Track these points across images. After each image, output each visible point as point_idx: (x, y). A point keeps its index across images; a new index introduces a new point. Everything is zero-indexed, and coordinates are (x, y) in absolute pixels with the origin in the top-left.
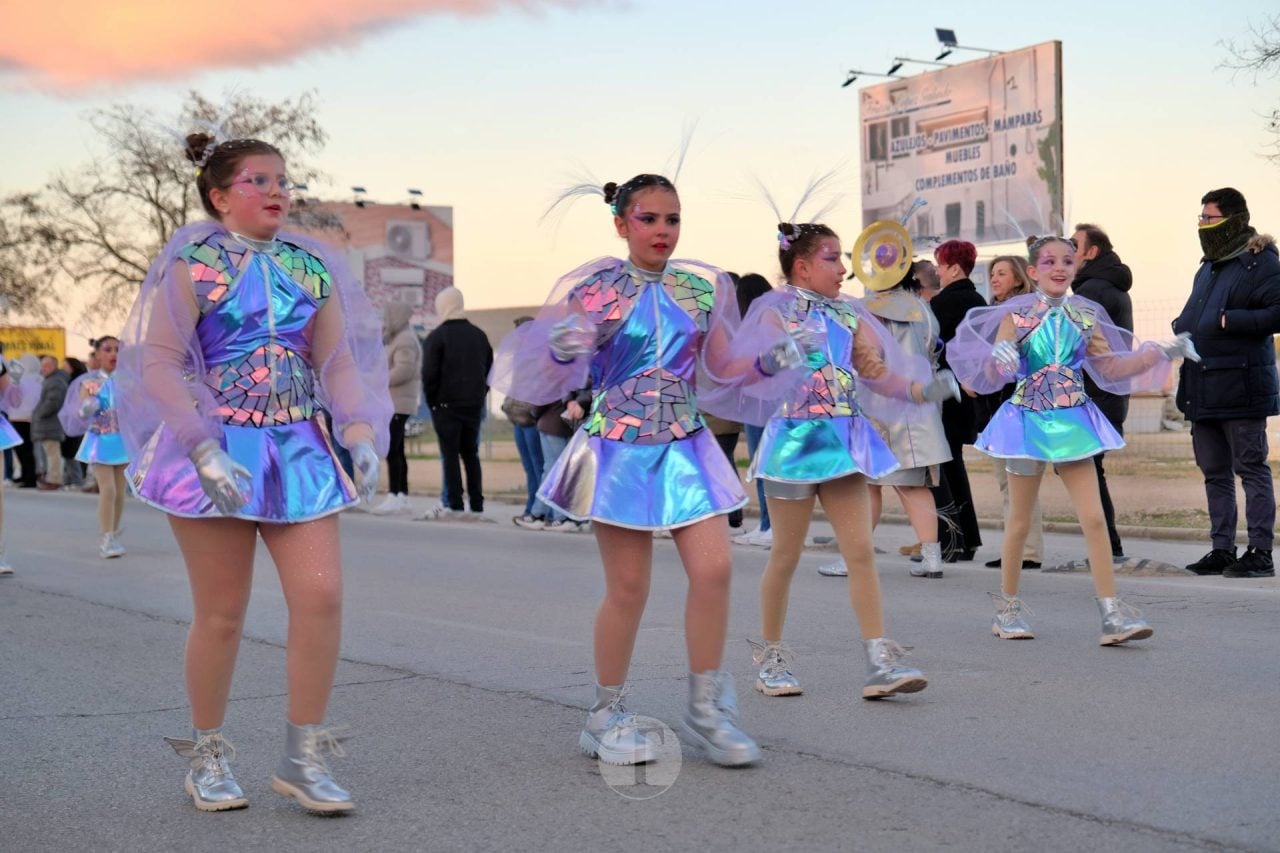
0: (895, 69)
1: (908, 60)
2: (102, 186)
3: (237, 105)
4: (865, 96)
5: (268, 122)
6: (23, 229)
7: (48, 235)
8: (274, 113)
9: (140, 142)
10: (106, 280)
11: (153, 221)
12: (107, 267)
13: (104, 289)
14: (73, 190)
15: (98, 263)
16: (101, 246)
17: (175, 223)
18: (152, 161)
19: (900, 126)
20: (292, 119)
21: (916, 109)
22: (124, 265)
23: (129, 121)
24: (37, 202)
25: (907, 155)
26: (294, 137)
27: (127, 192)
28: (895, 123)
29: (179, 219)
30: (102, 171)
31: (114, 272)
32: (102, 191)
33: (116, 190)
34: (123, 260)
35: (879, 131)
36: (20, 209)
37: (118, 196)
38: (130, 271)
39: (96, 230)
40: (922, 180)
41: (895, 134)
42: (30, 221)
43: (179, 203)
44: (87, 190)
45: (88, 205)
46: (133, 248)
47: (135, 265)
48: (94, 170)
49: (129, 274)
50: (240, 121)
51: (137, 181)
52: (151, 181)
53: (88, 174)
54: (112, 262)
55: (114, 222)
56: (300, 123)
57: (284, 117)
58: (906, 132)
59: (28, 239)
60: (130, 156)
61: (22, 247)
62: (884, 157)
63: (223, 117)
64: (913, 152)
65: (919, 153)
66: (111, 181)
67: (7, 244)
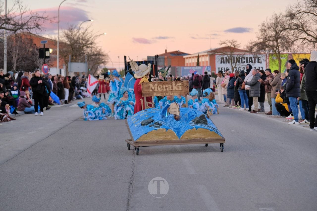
2: (301, 11)
6: (289, 24)
10: (302, 41)
12: (303, 38)
13: (302, 43)
22: (308, 36)
27: (309, 13)
30: (301, 7)
31: (305, 39)
32: (301, 12)
33: (305, 12)
34: (308, 35)
36: (289, 18)
37: (306, 14)
38: (310, 38)
42: (292, 22)
46: (311, 31)
47: (312, 36)
48: (299, 6)
49: (310, 39)
51: (312, 8)
53: (296, 7)
55: (306, 22)
59: (291, 28)
66: (303, 9)
67: (284, 29)
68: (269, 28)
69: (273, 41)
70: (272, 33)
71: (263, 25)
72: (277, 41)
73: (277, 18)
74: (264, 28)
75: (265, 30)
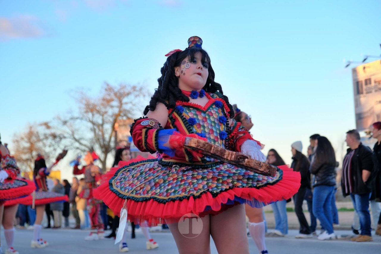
0: (365, 60)
1: (370, 56)
2: (73, 117)
3: (121, 85)
4: (354, 71)
5: (132, 91)
6: (45, 135)
7: (54, 136)
8: (134, 88)
9: (86, 101)
11: (91, 130)
14: (63, 119)
15: (72, 144)
16: (73, 139)
17: (99, 130)
18: (91, 107)
19: (368, 81)
20: (141, 89)
21: (374, 75)
22: (81, 146)
23: (82, 93)
24: (50, 125)
25: (371, 92)
26: (141, 96)
27: (82, 119)
28: (366, 80)
29: (101, 128)
30: (72, 111)
31: (78, 148)
32: (73, 119)
33: (77, 118)
34: (81, 144)
35: (360, 84)
36: (44, 127)
38: (83, 148)
39: (71, 133)
40: (377, 102)
41: (366, 84)
42: (48, 132)
43: (100, 122)
44: (67, 119)
45: (68, 124)
47: (85, 146)
48: (70, 112)
50: (122, 91)
51: (85, 115)
52: (90, 115)
53: (68, 113)
54: (77, 145)
55: (77, 130)
56: (144, 91)
57: (138, 89)
58: (370, 83)
59: (46, 138)
60: (83, 106)
61: (45, 141)
62: (362, 93)
63: (116, 90)
64: (373, 91)
65: (376, 91)
66: (76, 115)
67: (39, 140)
68: (22, 139)
69: (25, 153)
70: (26, 144)
71: (15, 135)
72: (31, 154)
73: (31, 128)
74: (16, 138)
75: (17, 141)
